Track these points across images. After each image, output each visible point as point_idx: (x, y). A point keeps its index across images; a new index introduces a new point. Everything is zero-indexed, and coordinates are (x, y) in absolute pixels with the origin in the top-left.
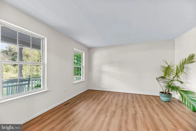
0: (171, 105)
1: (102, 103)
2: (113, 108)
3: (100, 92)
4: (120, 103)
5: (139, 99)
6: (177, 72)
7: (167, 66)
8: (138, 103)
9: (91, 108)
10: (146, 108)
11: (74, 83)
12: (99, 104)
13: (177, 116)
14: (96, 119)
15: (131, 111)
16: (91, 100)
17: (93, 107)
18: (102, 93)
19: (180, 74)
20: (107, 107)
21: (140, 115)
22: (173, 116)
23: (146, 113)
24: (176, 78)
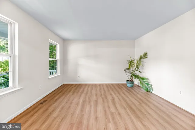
0: (134, 89)
1: (83, 95)
2: (94, 98)
3: (77, 86)
4: (99, 93)
5: (112, 87)
6: (137, 64)
7: (131, 60)
8: (113, 91)
9: (73, 101)
10: (119, 94)
11: (50, 78)
12: (80, 96)
13: (139, 96)
14: (82, 110)
15: (110, 98)
16: (70, 94)
17: (76, 100)
18: (79, 86)
19: (139, 66)
20: (89, 98)
21: (116, 99)
22: (137, 97)
23: (120, 97)
24: (136, 69)
